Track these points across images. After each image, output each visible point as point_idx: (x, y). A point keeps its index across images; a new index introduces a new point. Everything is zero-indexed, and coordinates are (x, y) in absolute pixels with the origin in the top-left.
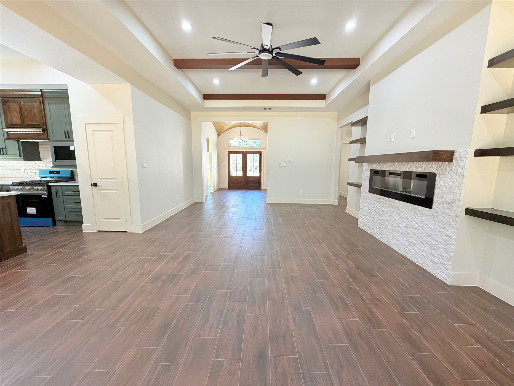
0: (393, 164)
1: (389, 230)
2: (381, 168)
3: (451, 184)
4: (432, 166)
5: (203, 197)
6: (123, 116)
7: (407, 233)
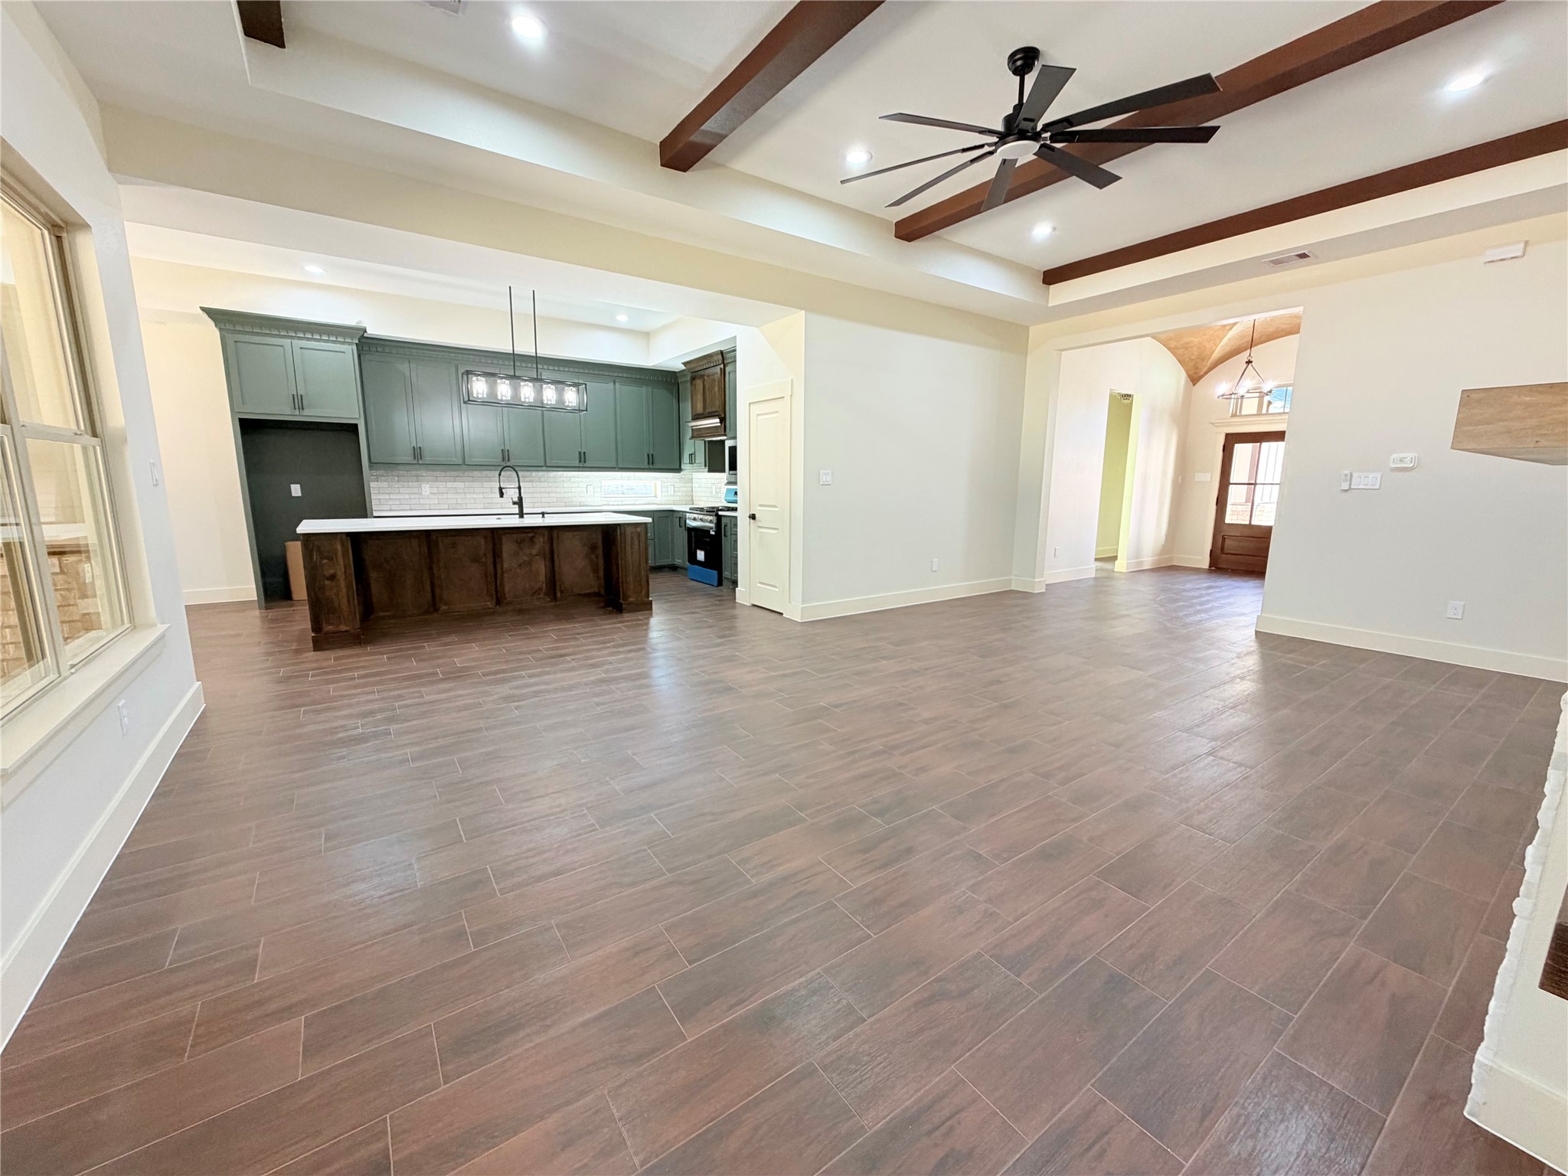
5: (1034, 578)
6: (792, 380)
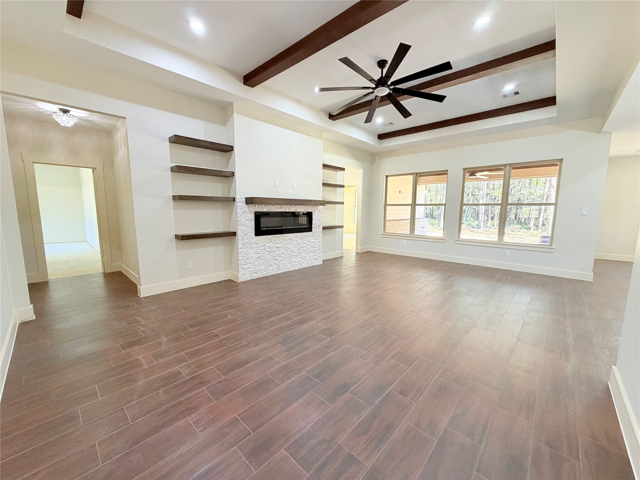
0: (282, 206)
1: (285, 260)
2: (268, 209)
3: (318, 217)
4: (309, 208)
7: (300, 253)
